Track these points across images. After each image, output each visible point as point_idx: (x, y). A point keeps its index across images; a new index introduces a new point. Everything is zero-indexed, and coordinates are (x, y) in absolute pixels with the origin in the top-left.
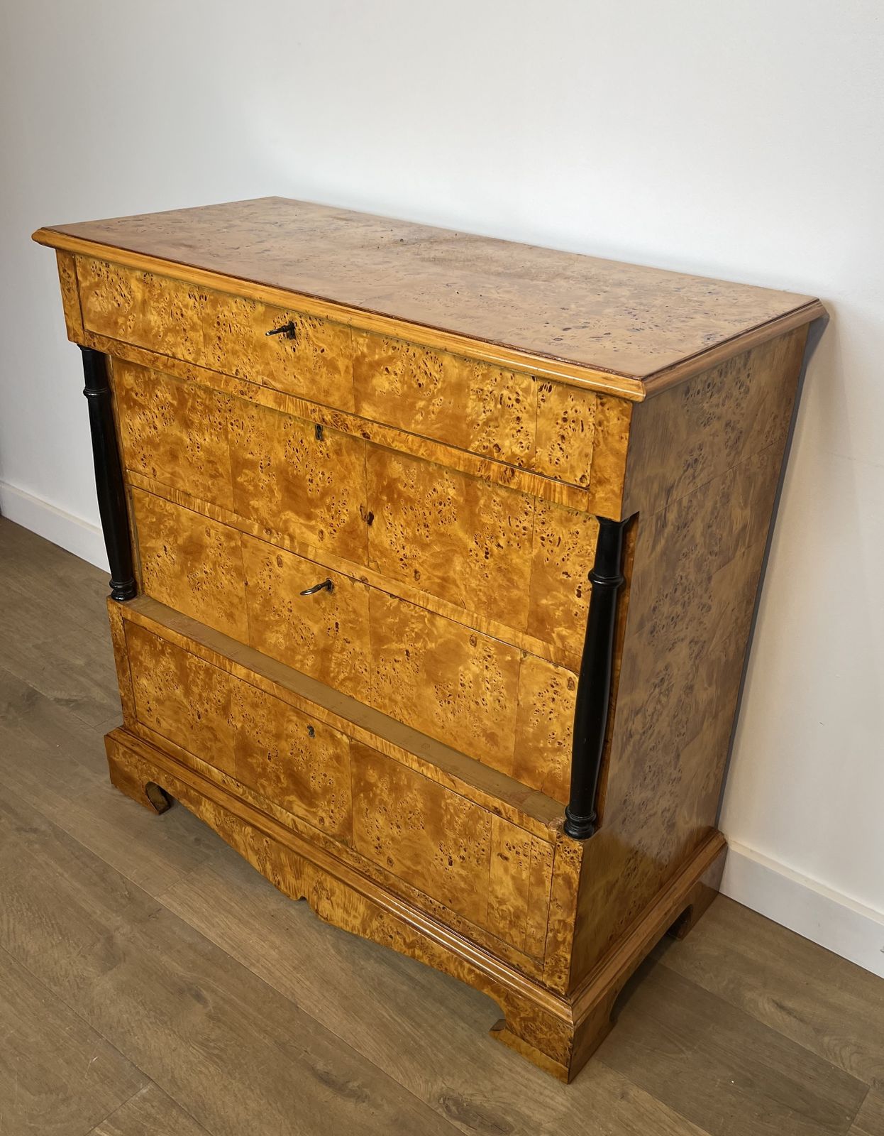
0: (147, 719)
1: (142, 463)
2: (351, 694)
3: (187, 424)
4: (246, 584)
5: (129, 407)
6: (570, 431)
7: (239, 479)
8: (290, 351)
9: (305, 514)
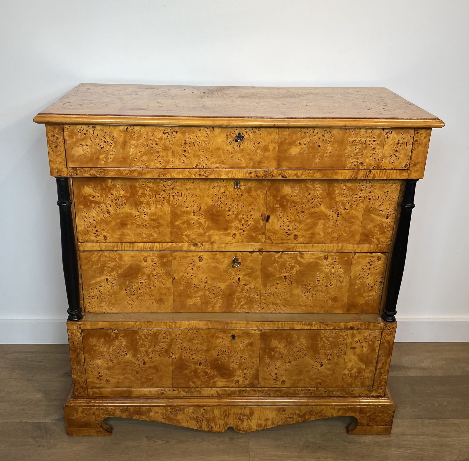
0: (97, 383)
1: (95, 235)
2: (247, 311)
3: (137, 204)
4: (174, 279)
5: (86, 206)
6: (401, 148)
7: (177, 223)
8: (237, 148)
9: (223, 229)
